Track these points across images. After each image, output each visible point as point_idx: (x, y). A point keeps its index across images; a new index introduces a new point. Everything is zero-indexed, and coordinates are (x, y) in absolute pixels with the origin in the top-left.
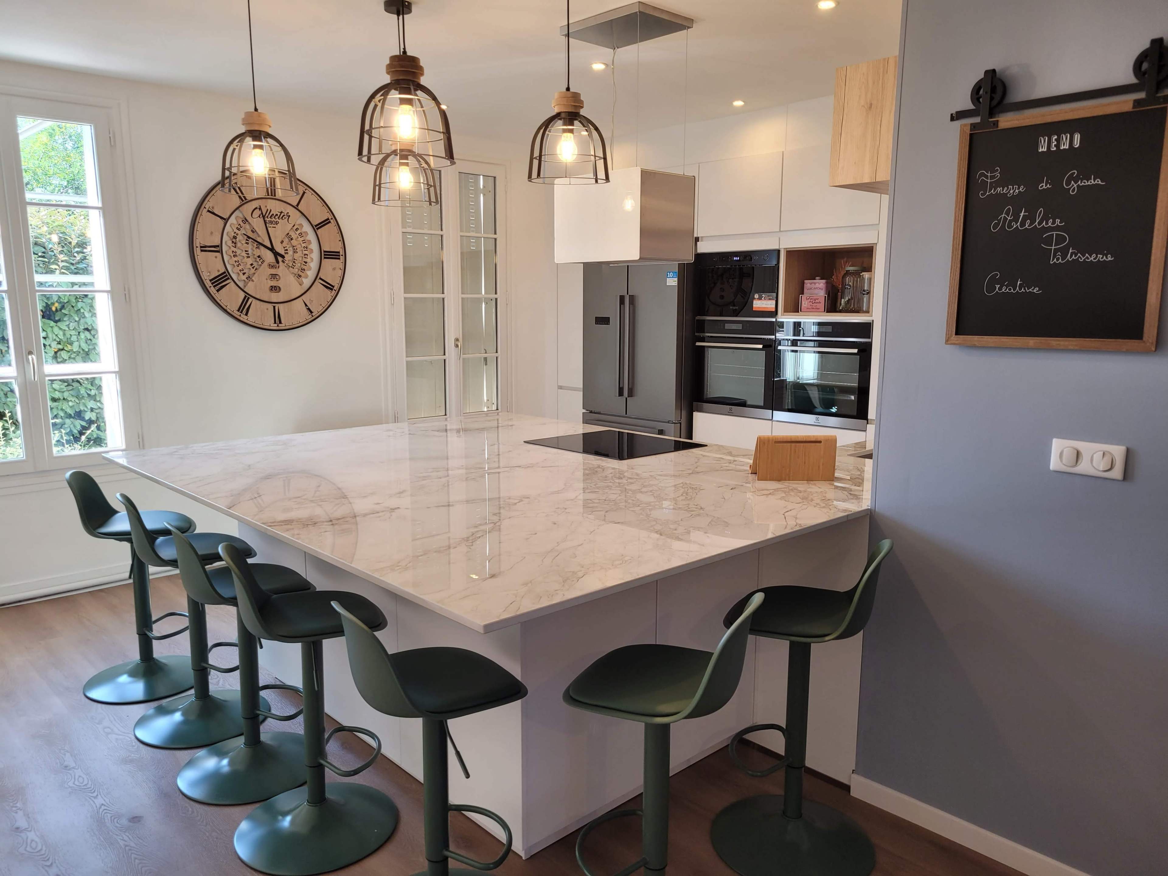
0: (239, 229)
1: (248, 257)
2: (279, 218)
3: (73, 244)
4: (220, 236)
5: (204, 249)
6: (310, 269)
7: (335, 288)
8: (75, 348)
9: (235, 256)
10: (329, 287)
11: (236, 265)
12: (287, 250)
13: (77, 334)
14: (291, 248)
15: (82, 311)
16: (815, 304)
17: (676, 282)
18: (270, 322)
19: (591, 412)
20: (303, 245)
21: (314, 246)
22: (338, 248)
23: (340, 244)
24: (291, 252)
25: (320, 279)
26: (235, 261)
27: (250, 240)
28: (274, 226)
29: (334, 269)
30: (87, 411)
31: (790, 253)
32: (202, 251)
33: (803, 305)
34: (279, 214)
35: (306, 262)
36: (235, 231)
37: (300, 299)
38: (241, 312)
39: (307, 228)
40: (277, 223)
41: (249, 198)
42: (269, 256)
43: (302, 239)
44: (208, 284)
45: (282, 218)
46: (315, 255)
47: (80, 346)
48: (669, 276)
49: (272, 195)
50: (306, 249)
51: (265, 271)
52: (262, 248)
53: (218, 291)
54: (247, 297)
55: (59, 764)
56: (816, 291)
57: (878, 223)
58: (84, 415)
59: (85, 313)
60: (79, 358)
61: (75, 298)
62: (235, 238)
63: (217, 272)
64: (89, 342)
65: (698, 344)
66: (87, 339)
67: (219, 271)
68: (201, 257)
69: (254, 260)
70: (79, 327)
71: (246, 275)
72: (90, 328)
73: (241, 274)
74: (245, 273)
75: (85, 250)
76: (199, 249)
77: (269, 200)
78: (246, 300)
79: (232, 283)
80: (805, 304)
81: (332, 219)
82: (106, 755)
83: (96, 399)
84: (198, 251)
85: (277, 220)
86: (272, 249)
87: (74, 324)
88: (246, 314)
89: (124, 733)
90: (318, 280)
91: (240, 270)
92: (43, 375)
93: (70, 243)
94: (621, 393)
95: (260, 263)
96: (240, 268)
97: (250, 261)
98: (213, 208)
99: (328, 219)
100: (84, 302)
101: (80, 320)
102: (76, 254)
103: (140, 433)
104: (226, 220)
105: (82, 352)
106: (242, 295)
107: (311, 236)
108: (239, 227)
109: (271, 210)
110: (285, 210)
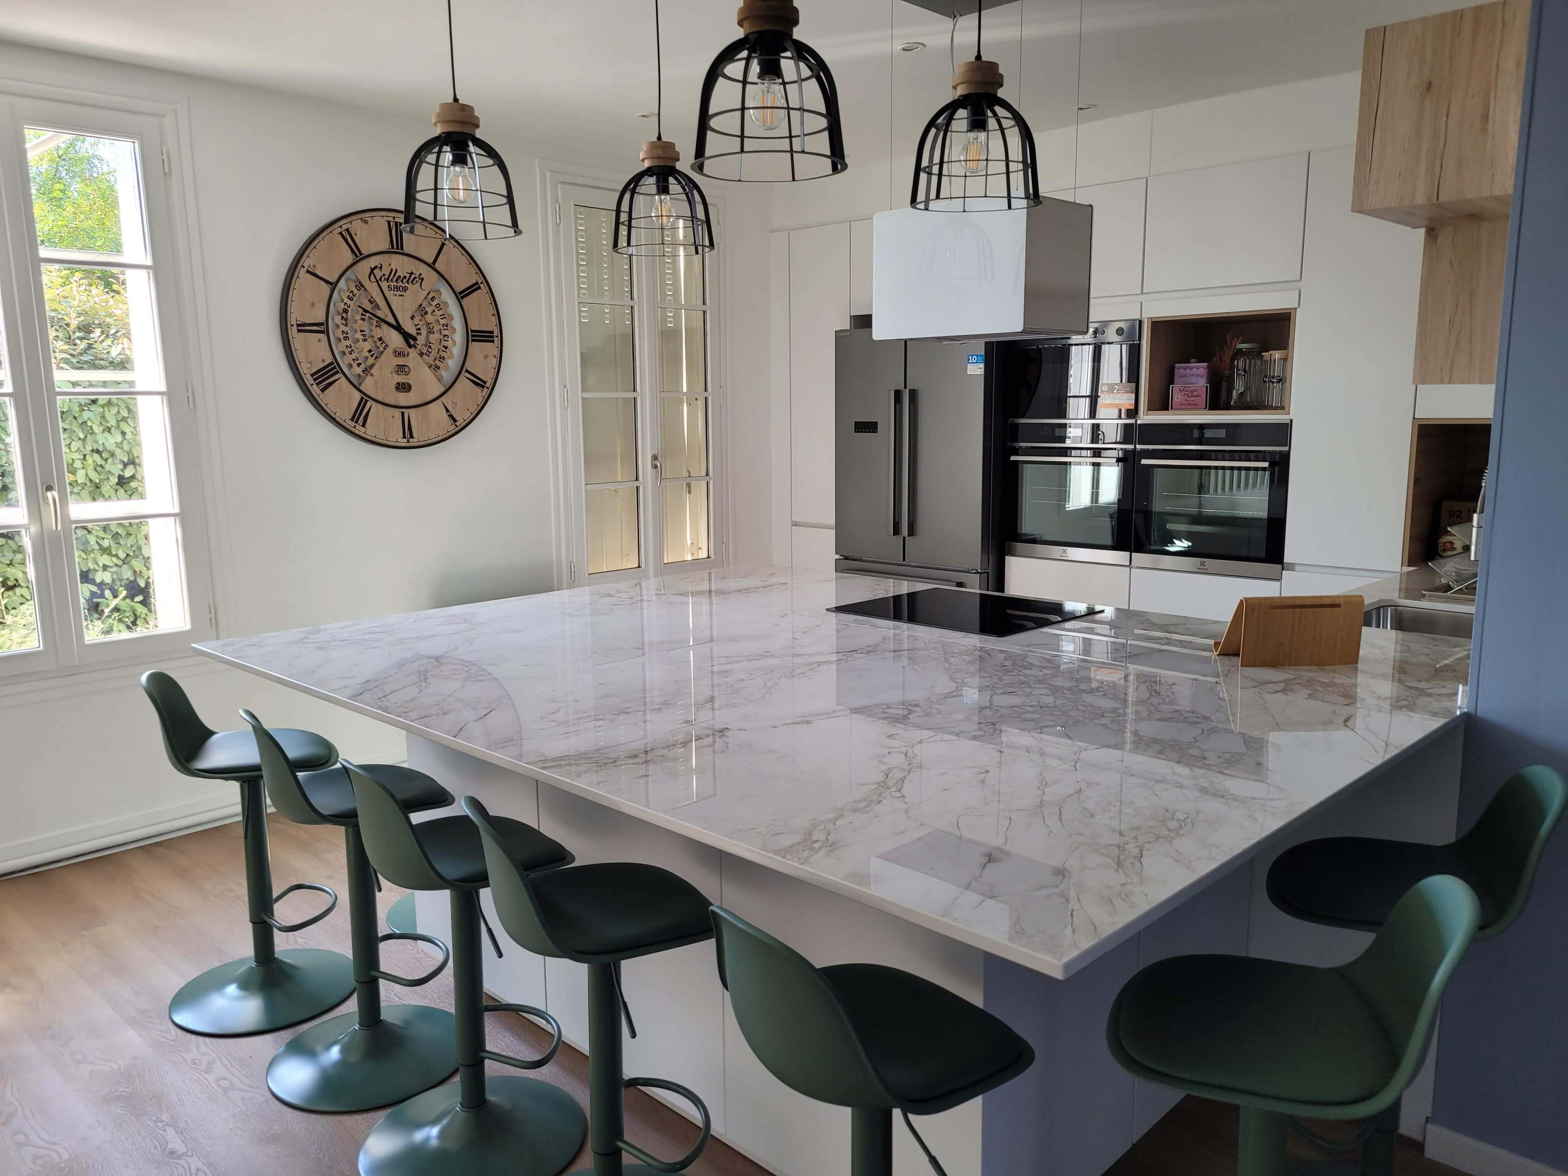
0: (351, 299)
1: (365, 340)
2: (408, 281)
3: (73, 326)
4: (325, 309)
5: (302, 328)
6: (451, 357)
7: (488, 385)
8: (80, 477)
9: (346, 338)
10: (479, 383)
11: (347, 351)
12: (419, 329)
13: (82, 457)
14: (425, 327)
15: (89, 423)
16: (1192, 398)
17: (983, 370)
18: (396, 436)
19: (846, 558)
20: (442, 322)
21: (457, 323)
22: (489, 325)
23: (494, 319)
24: (424, 332)
25: (467, 371)
26: (347, 346)
27: (368, 315)
28: (401, 293)
29: (486, 357)
30: (97, 571)
31: (1158, 326)
32: (299, 331)
33: (1175, 399)
34: (408, 276)
35: (446, 347)
36: (345, 301)
37: (439, 402)
38: (356, 422)
39: (447, 296)
40: (405, 289)
41: (365, 252)
42: (395, 339)
43: (440, 313)
44: (309, 380)
45: (412, 282)
46: (459, 337)
47: (87, 475)
48: (970, 361)
49: (397, 248)
50: (445, 328)
51: (389, 361)
52: (385, 326)
53: (323, 390)
54: (365, 398)
55: (159, 1148)
56: (1193, 379)
57: (1299, 278)
58: (94, 575)
59: (93, 427)
60: (85, 493)
61: (78, 405)
62: (345, 311)
63: (321, 362)
64: (99, 469)
65: (1013, 458)
66: (97, 464)
67: (323, 361)
68: (298, 339)
69: (373, 344)
70: (85, 447)
71: (363, 366)
72: (101, 449)
73: (355, 365)
74: (361, 364)
75: (92, 335)
76: (295, 328)
77: (394, 256)
78: (362, 404)
79: (343, 379)
80: (1177, 398)
81: (482, 283)
82: (232, 1129)
83: (111, 552)
84: (293, 331)
85: (406, 284)
86: (398, 328)
87: (77, 443)
88: (364, 425)
89: (251, 1087)
90: (464, 374)
91: (353, 360)
92: (67, 520)
93: (68, 325)
94: (897, 530)
95: (382, 349)
96: (354, 356)
97: (367, 346)
98: (314, 266)
99: (477, 283)
100: (92, 411)
101: (86, 437)
102: (77, 341)
103: (212, 605)
104: (333, 285)
105: (89, 484)
106: (357, 396)
107: (453, 308)
108: (351, 295)
109: (396, 270)
110: (417, 270)
